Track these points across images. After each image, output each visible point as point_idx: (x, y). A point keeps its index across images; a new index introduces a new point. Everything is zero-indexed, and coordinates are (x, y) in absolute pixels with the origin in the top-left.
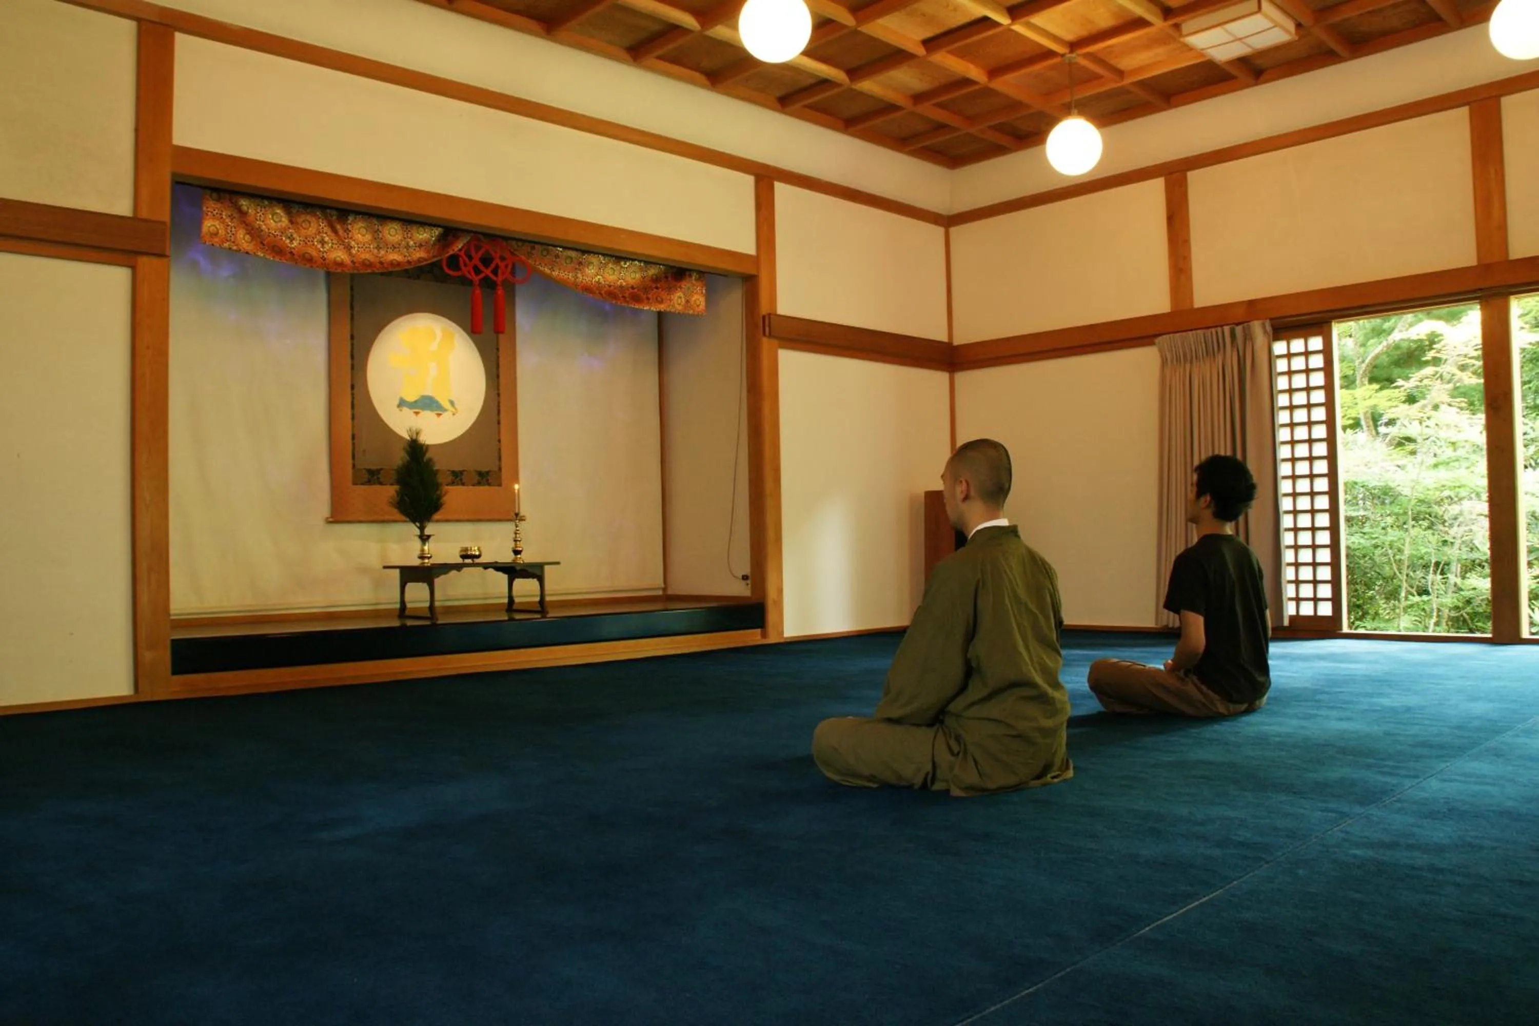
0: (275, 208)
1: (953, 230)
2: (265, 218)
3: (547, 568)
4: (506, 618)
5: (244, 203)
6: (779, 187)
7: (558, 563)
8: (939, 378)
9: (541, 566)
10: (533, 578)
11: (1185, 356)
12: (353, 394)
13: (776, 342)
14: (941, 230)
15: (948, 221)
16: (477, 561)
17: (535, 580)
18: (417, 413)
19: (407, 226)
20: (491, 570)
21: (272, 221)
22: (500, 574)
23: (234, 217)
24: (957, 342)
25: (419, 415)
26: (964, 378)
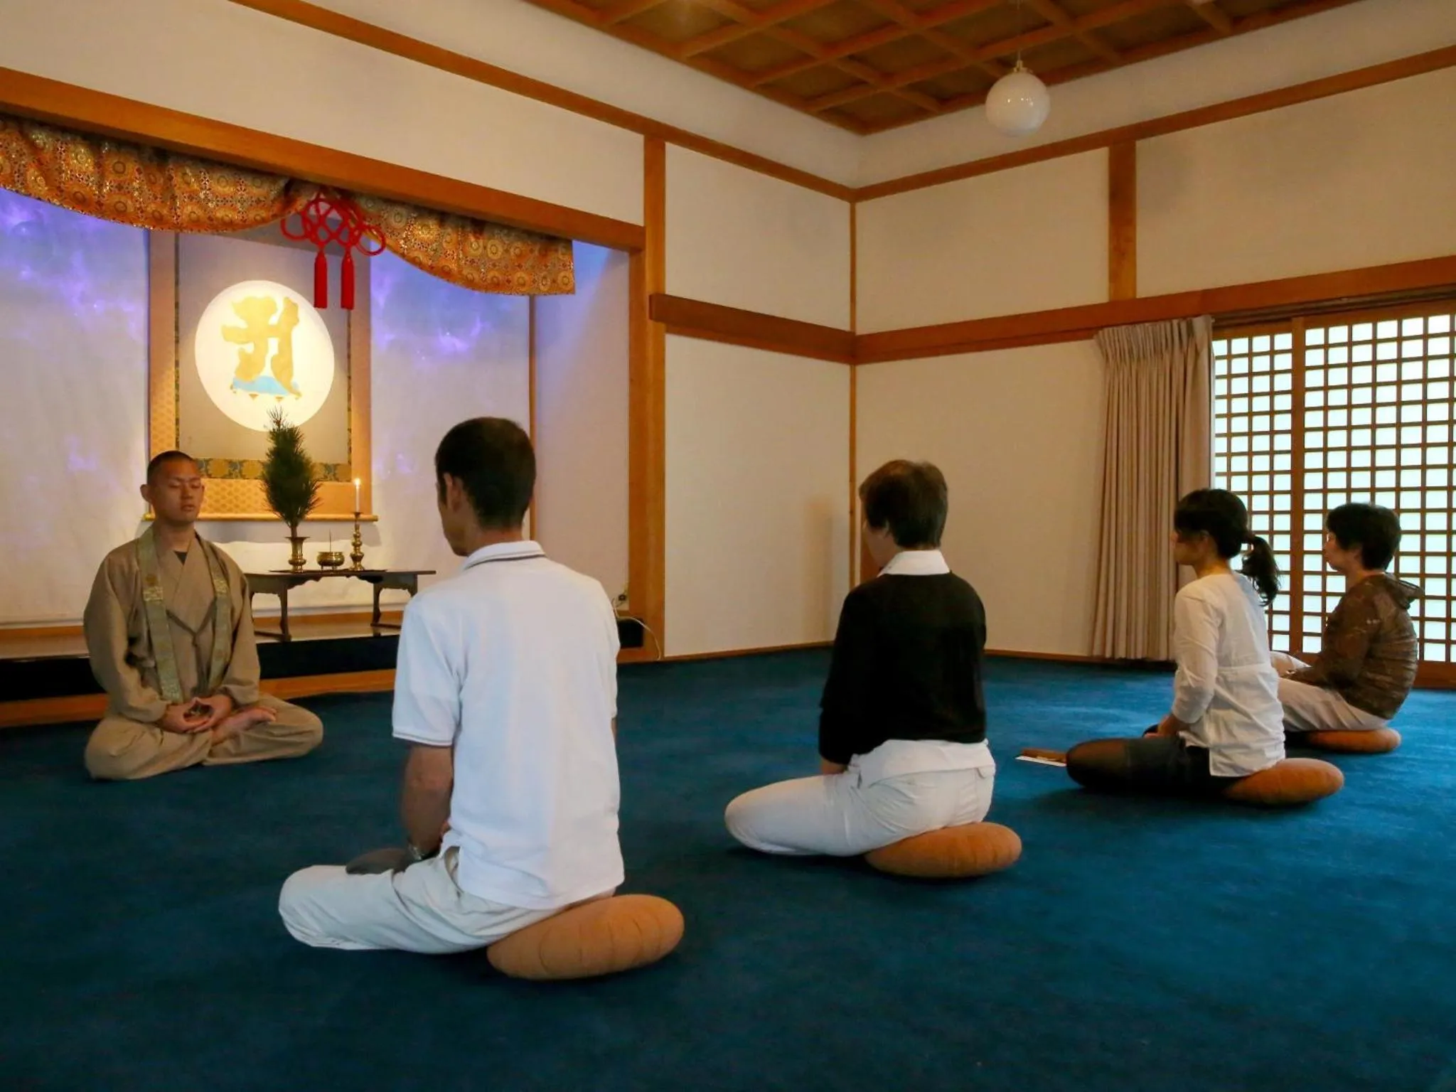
0: (79, 146)
1: (861, 207)
2: (67, 156)
3: (419, 576)
4: (371, 635)
5: (40, 138)
6: (670, 147)
7: (434, 572)
8: (839, 371)
9: (414, 575)
10: (404, 589)
11: (1131, 351)
12: (177, 372)
13: (662, 326)
14: (846, 205)
15: (855, 195)
16: (339, 568)
17: (407, 591)
18: (253, 396)
19: (239, 176)
20: (354, 578)
21: (75, 161)
22: (365, 583)
23: (24, 154)
24: (861, 330)
25: (257, 399)
26: (864, 370)
